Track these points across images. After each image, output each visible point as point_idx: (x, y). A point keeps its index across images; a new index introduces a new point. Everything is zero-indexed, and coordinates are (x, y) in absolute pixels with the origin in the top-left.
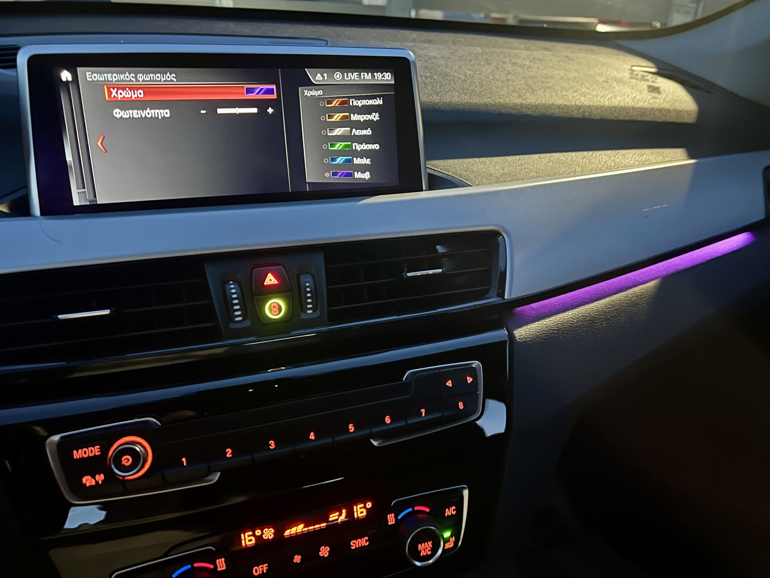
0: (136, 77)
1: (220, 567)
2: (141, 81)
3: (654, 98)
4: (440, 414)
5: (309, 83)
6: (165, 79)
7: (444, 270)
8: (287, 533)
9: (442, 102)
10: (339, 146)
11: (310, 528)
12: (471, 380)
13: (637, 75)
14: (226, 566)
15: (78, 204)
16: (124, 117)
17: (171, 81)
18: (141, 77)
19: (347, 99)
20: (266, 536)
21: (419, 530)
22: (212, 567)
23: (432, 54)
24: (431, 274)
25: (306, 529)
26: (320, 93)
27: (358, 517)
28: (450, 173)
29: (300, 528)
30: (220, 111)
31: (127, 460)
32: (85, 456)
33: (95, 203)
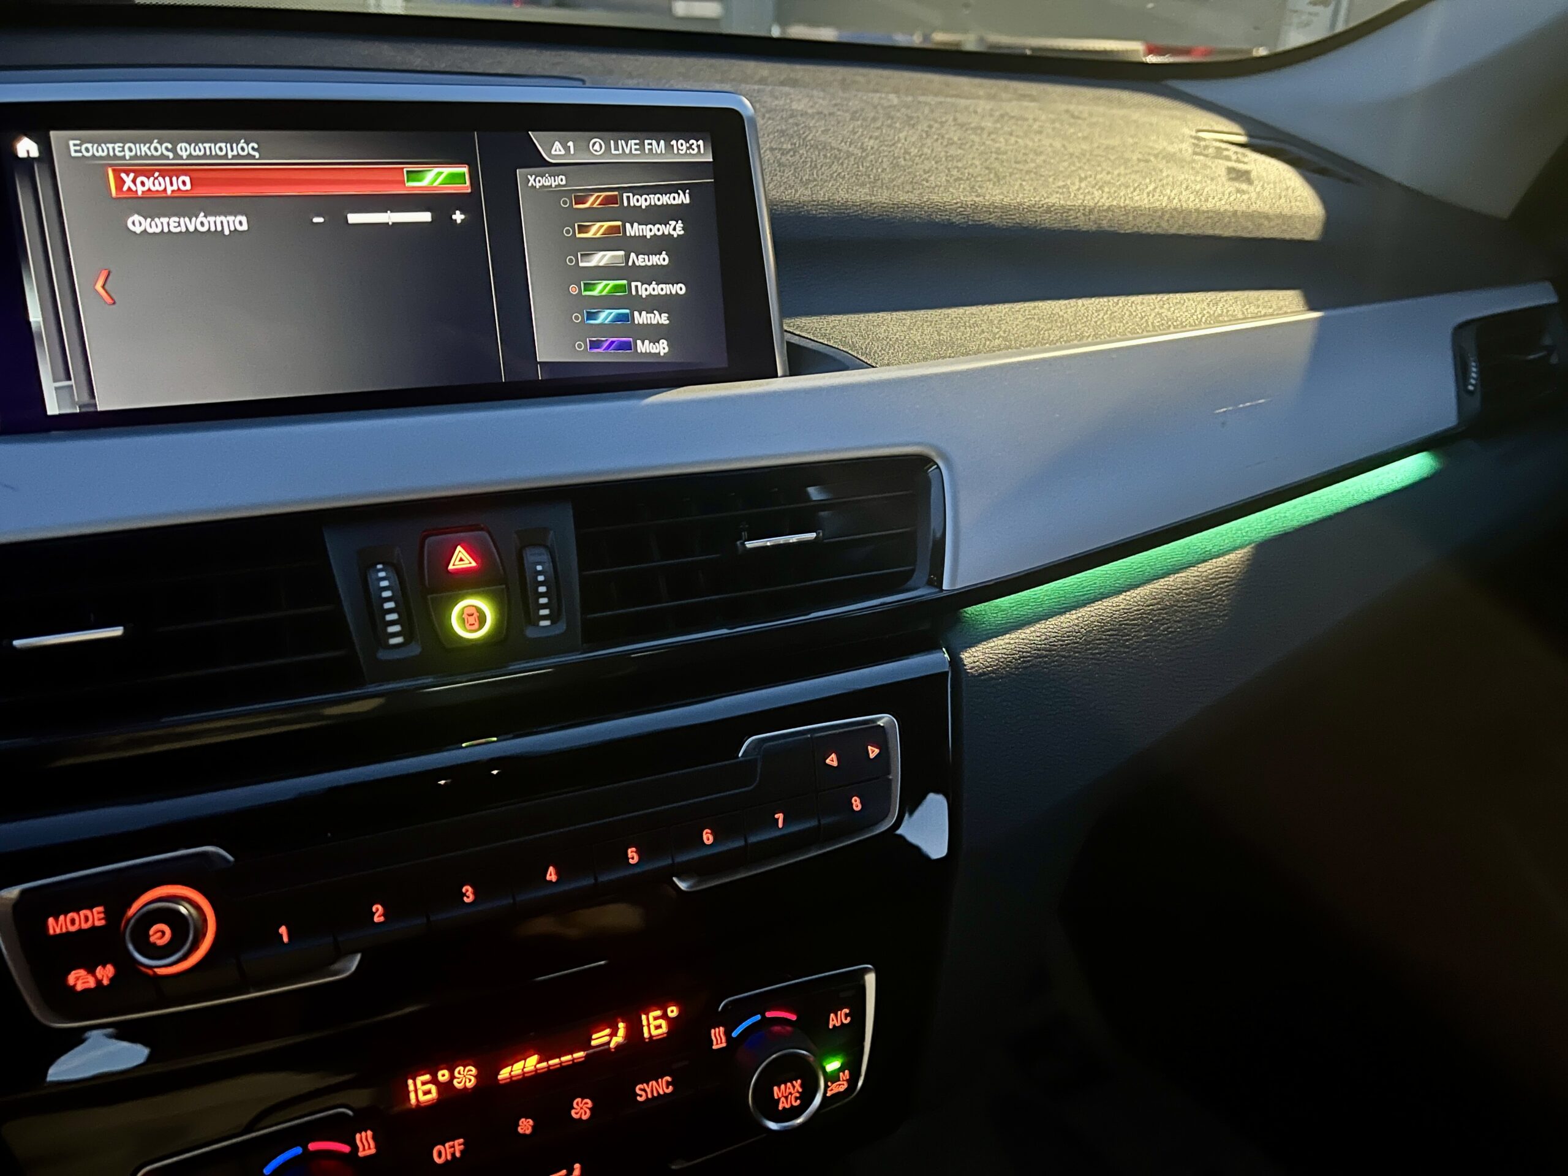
0: (173, 150)
1: (364, 1150)
2: (185, 157)
3: (1238, 191)
4: (812, 823)
5: (538, 162)
6: (235, 153)
7: (821, 534)
8: (504, 1073)
9: (814, 201)
10: (602, 288)
11: (551, 1062)
12: (877, 751)
13: (1206, 147)
14: (376, 1147)
15: (56, 412)
16: (150, 230)
17: (249, 156)
18: (185, 150)
19: (616, 193)
20: (459, 1083)
21: (774, 1056)
22: (346, 1149)
23: (795, 106)
24: (793, 543)
25: (544, 1064)
26: (562, 180)
27: (651, 1037)
28: (832, 342)
29: (531, 1063)
30: (354, 218)
31: (159, 934)
32: (72, 929)
33: (92, 409)
